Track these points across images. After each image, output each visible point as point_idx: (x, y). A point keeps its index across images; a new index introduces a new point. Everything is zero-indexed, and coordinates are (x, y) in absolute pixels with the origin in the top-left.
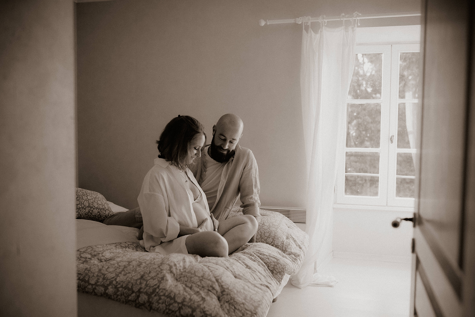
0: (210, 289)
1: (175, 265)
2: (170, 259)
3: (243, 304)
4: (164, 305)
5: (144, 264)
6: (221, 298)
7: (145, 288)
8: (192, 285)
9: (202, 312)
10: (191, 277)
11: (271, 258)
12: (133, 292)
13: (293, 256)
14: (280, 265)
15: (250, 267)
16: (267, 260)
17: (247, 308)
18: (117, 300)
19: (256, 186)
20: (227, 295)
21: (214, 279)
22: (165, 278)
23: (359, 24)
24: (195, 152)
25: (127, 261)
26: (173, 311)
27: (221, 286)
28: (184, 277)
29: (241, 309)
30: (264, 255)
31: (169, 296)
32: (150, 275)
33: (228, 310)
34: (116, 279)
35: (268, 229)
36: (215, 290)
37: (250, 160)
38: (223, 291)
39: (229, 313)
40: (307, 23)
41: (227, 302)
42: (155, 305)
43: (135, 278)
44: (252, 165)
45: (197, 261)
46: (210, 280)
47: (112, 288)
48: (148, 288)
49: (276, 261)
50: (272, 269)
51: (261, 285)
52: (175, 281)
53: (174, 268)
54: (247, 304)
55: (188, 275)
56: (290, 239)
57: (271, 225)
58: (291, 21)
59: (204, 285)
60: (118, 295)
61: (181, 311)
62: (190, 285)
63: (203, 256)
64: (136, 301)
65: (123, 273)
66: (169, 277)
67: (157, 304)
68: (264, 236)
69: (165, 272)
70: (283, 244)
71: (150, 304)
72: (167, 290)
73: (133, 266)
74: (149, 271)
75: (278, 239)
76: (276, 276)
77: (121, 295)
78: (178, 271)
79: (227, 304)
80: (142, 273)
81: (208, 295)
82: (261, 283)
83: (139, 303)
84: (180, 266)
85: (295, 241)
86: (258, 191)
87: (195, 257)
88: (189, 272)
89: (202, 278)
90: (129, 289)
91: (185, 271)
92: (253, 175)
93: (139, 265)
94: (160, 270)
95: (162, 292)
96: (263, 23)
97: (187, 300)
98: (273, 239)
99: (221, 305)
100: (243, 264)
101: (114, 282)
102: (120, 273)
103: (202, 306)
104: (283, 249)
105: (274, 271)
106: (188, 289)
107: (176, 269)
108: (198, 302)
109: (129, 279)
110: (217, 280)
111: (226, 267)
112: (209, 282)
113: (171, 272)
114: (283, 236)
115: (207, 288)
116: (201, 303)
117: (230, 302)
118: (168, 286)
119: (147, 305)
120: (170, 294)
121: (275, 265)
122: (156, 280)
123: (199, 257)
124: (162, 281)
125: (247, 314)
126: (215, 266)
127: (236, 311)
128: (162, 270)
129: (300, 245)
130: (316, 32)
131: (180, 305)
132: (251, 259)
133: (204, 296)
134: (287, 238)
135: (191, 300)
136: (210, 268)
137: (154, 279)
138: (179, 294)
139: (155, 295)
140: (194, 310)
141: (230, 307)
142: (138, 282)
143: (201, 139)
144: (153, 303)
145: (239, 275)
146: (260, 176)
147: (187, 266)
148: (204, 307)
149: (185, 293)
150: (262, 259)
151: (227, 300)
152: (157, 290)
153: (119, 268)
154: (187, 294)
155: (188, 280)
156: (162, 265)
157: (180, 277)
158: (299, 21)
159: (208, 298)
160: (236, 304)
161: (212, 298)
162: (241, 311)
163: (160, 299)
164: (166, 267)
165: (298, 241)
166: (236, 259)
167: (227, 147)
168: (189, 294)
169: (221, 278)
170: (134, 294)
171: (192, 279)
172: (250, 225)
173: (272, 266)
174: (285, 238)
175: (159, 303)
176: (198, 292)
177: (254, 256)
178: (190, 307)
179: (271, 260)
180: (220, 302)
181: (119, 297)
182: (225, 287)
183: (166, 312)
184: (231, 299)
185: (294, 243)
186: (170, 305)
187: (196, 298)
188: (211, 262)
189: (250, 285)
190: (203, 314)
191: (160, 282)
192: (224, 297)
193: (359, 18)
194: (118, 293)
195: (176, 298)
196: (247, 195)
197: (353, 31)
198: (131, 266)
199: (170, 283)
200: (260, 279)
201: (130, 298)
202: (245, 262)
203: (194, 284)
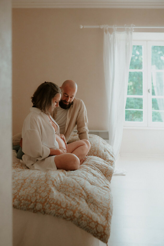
0: (80, 195)
1: (55, 180)
2: (51, 176)
3: (101, 203)
4: (54, 210)
5: (34, 181)
6: (88, 200)
7: (39, 199)
8: (69, 194)
9: (79, 212)
10: (67, 188)
11: (103, 167)
12: (32, 202)
13: (110, 162)
14: (109, 171)
15: (95, 175)
16: (101, 168)
17: (104, 206)
18: (21, 209)
19: (86, 121)
20: (91, 198)
21: (81, 188)
22: (51, 191)
23: (134, 31)
24: (56, 104)
25: (23, 180)
26: (61, 214)
27: (86, 192)
28: (63, 188)
29: (101, 207)
30: (98, 165)
31: (56, 204)
32: (41, 189)
33: (93, 208)
34: (18, 194)
35: (94, 146)
36: (83, 195)
37: (82, 106)
38: (88, 196)
39: (95, 210)
40: (106, 28)
41: (92, 203)
42: (48, 211)
43: (32, 192)
44: (83, 109)
45: (66, 175)
46: (79, 189)
47: (17, 200)
48: (41, 199)
49: (106, 168)
50: (104, 174)
51: (104, 186)
52: (58, 192)
53: (55, 182)
54: (103, 203)
55: (65, 186)
56: (106, 151)
57: (95, 143)
58: (98, 27)
59: (77, 193)
60: (21, 206)
61: (66, 213)
62: (68, 194)
63: (67, 170)
64: (34, 208)
65: (22, 188)
66: (53, 189)
67: (49, 210)
68: (92, 151)
69: (50, 186)
70: (103, 155)
71: (44, 210)
72: (55, 200)
73: (28, 183)
74: (39, 187)
75: (100, 152)
76: (108, 178)
77: (24, 205)
78: (58, 184)
79: (92, 205)
80: (35, 188)
81: (80, 200)
82: (104, 185)
83: (36, 210)
84: (58, 181)
85: (109, 153)
86: (87, 124)
87: (63, 171)
88: (65, 184)
89: (74, 188)
90: (29, 201)
91: (62, 184)
92: (84, 115)
93: (32, 182)
94: (47, 185)
95: (51, 201)
96: (82, 27)
97: (69, 205)
98: (97, 152)
99: (89, 206)
100: (91, 173)
101: (18, 196)
102: (20, 189)
103: (79, 209)
104: (104, 158)
105: (106, 175)
106: (67, 197)
107: (56, 183)
108: (76, 206)
109: (28, 194)
110: (83, 189)
111: (84, 178)
112: (78, 191)
113: (54, 185)
114: (103, 150)
115: (79, 195)
116: (78, 206)
117: (93, 203)
118: (55, 197)
119: (42, 210)
120: (57, 202)
121: (106, 171)
122: (46, 192)
123: (65, 171)
124: (50, 193)
125: (105, 210)
126: (78, 178)
127: (98, 208)
128: (48, 185)
129: (112, 155)
130: (111, 33)
131: (65, 209)
132: (92, 168)
133: (78, 201)
134: (105, 151)
135: (71, 205)
136: (77, 180)
137: (44, 192)
138: (63, 201)
139: (47, 204)
140: (74, 212)
141: (94, 206)
142: (34, 194)
143: (59, 96)
144: (46, 209)
145: (93, 182)
146: (88, 115)
147: (62, 180)
148: (80, 209)
149: (66, 200)
150: (98, 168)
151: (92, 202)
152: (48, 200)
153: (19, 185)
154: (68, 201)
155: (65, 190)
156: (47, 181)
157: (60, 189)
158: (102, 27)
159: (81, 202)
160: (97, 204)
161: (83, 202)
162: (101, 208)
163: (51, 206)
164: (50, 182)
165: (110, 152)
166: (86, 171)
167: (69, 101)
168: (69, 201)
169: (85, 187)
170: (32, 204)
171: (68, 189)
172: (86, 146)
173: (105, 172)
174: (103, 151)
175: (51, 209)
176: (74, 198)
177: (93, 166)
178: (72, 210)
179: (103, 168)
180: (88, 204)
181: (22, 207)
182: (88, 193)
183: (56, 215)
184: (94, 201)
185: (108, 154)
186: (58, 210)
187: (73, 203)
188: (75, 176)
189: (100, 188)
190: (80, 214)
191: (48, 194)
192: (89, 200)
193: (134, 27)
194: (22, 204)
195: (62, 205)
196: (81, 127)
197: (131, 34)
198: (27, 183)
199: (55, 194)
200: (103, 183)
201: (30, 207)
202: (92, 172)
203: (70, 193)
